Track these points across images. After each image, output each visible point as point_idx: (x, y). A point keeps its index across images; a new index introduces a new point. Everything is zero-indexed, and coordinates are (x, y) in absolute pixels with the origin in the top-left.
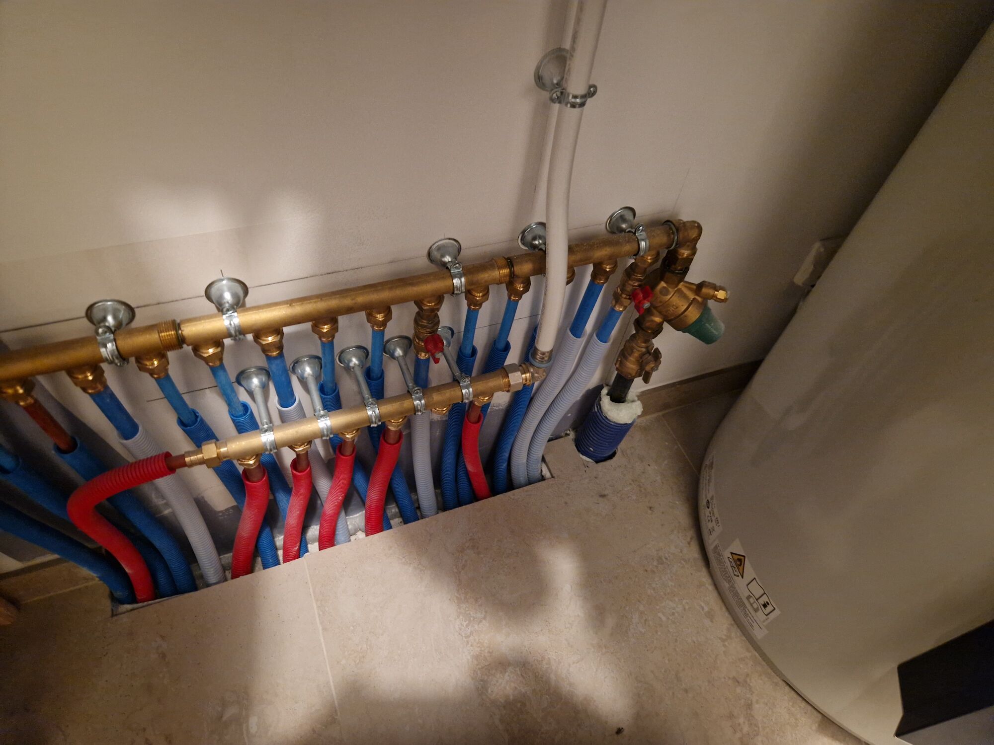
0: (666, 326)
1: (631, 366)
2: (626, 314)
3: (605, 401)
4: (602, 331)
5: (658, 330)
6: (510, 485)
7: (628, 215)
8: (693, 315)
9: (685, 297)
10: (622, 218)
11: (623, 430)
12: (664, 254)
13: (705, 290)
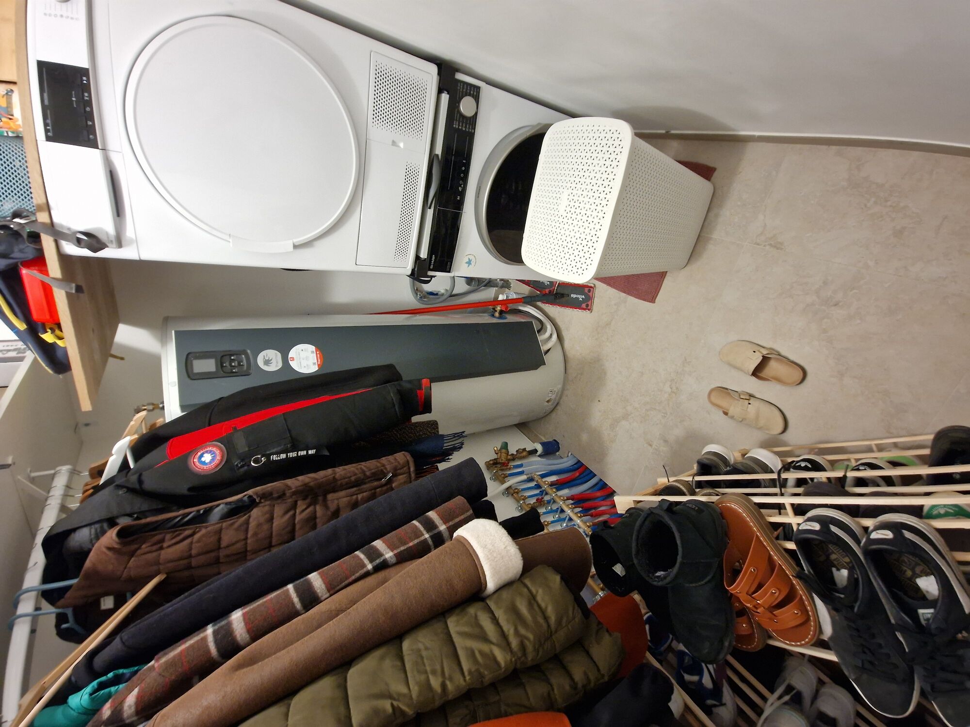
0: (510, 454)
1: (525, 454)
2: (512, 464)
3: (539, 453)
4: (521, 466)
5: (512, 454)
6: (579, 461)
7: (492, 478)
8: (504, 451)
9: (501, 455)
10: (493, 479)
11: (543, 444)
12: (494, 466)
13: (497, 452)
